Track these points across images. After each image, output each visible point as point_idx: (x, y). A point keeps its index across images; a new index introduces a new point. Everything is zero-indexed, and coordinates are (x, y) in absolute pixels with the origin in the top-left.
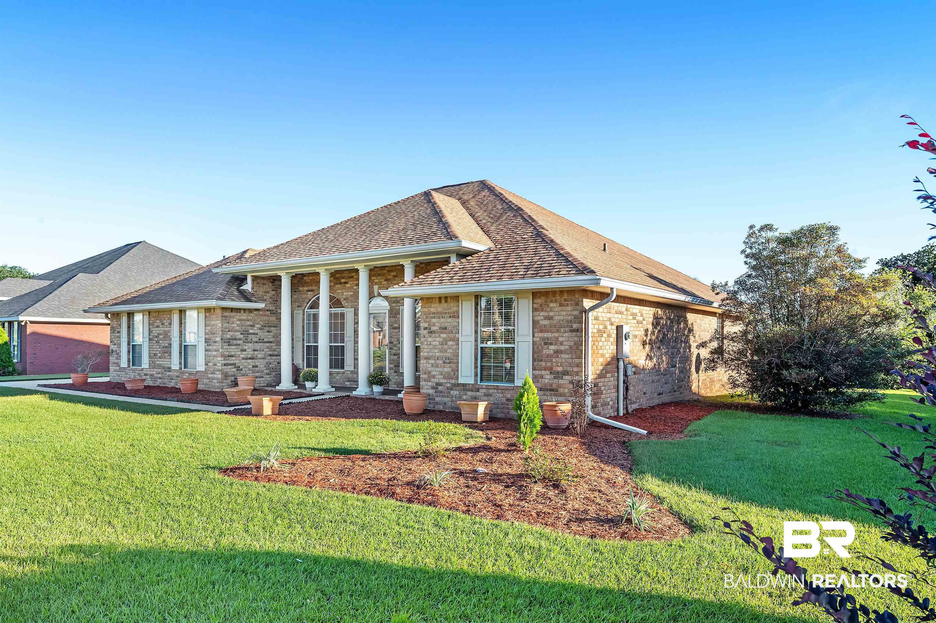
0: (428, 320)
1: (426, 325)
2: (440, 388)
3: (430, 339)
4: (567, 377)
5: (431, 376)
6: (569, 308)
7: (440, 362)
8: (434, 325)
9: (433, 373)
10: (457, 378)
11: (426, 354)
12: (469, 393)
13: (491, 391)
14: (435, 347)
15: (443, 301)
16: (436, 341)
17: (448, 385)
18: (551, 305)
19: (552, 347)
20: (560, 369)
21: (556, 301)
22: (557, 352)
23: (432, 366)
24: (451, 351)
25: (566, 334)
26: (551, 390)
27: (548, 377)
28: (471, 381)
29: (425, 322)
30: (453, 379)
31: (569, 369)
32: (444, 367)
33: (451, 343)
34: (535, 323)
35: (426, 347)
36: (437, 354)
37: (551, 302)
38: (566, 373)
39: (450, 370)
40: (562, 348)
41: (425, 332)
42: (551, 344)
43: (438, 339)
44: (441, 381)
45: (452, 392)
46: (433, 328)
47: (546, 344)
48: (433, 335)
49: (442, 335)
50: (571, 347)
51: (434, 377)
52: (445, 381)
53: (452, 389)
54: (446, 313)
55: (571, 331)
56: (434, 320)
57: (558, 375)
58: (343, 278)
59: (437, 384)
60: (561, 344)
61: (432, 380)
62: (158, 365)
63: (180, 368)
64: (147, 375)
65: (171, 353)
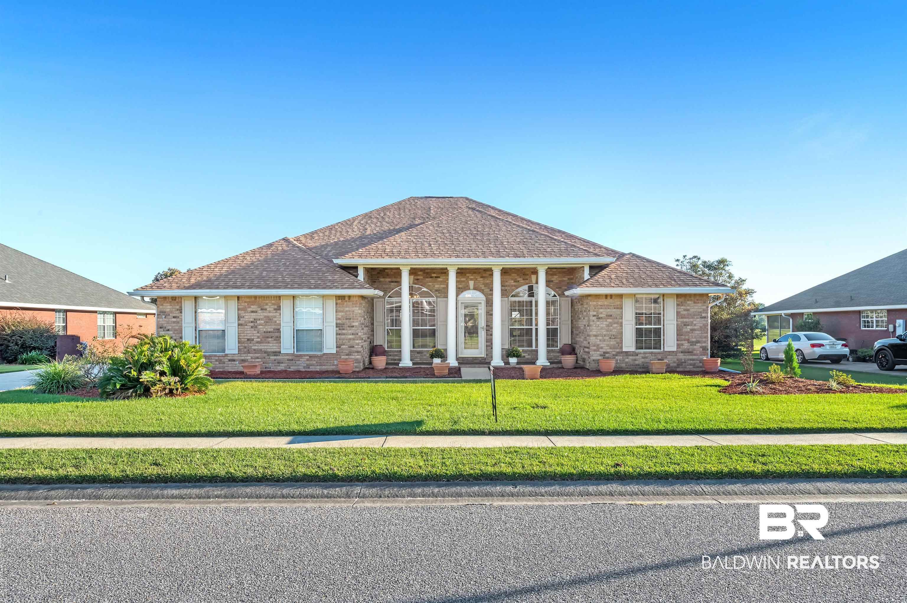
0: (596, 310)
1: (595, 313)
2: (607, 355)
3: (598, 323)
4: (698, 344)
5: (599, 347)
6: (700, 305)
7: (607, 338)
8: (601, 313)
9: (602, 345)
10: (622, 348)
11: (594, 333)
12: (631, 357)
13: (647, 355)
14: (602, 328)
15: (609, 297)
16: (603, 324)
17: (614, 353)
18: (688, 302)
19: (689, 327)
20: (694, 340)
21: (691, 300)
22: (692, 330)
23: (600, 341)
24: (616, 330)
25: (698, 320)
26: (688, 352)
27: (687, 345)
28: (633, 349)
29: (594, 311)
30: (617, 348)
31: (700, 340)
32: (610, 341)
33: (615, 325)
34: (678, 313)
35: (595, 328)
36: (604, 333)
37: (688, 300)
38: (698, 342)
39: (615, 343)
40: (696, 327)
41: (594, 318)
42: (688, 325)
43: (605, 323)
44: (608, 350)
45: (617, 357)
46: (600, 316)
47: (685, 325)
48: (601, 320)
49: (608, 320)
50: (701, 327)
51: (602, 348)
52: (611, 350)
53: (617, 355)
54: (611, 306)
55: (701, 318)
56: (601, 310)
57: (693, 343)
59: (604, 353)
60: (695, 325)
61: (600, 350)
62: (255, 350)
63: (294, 352)
64: (234, 360)
65: (280, 337)
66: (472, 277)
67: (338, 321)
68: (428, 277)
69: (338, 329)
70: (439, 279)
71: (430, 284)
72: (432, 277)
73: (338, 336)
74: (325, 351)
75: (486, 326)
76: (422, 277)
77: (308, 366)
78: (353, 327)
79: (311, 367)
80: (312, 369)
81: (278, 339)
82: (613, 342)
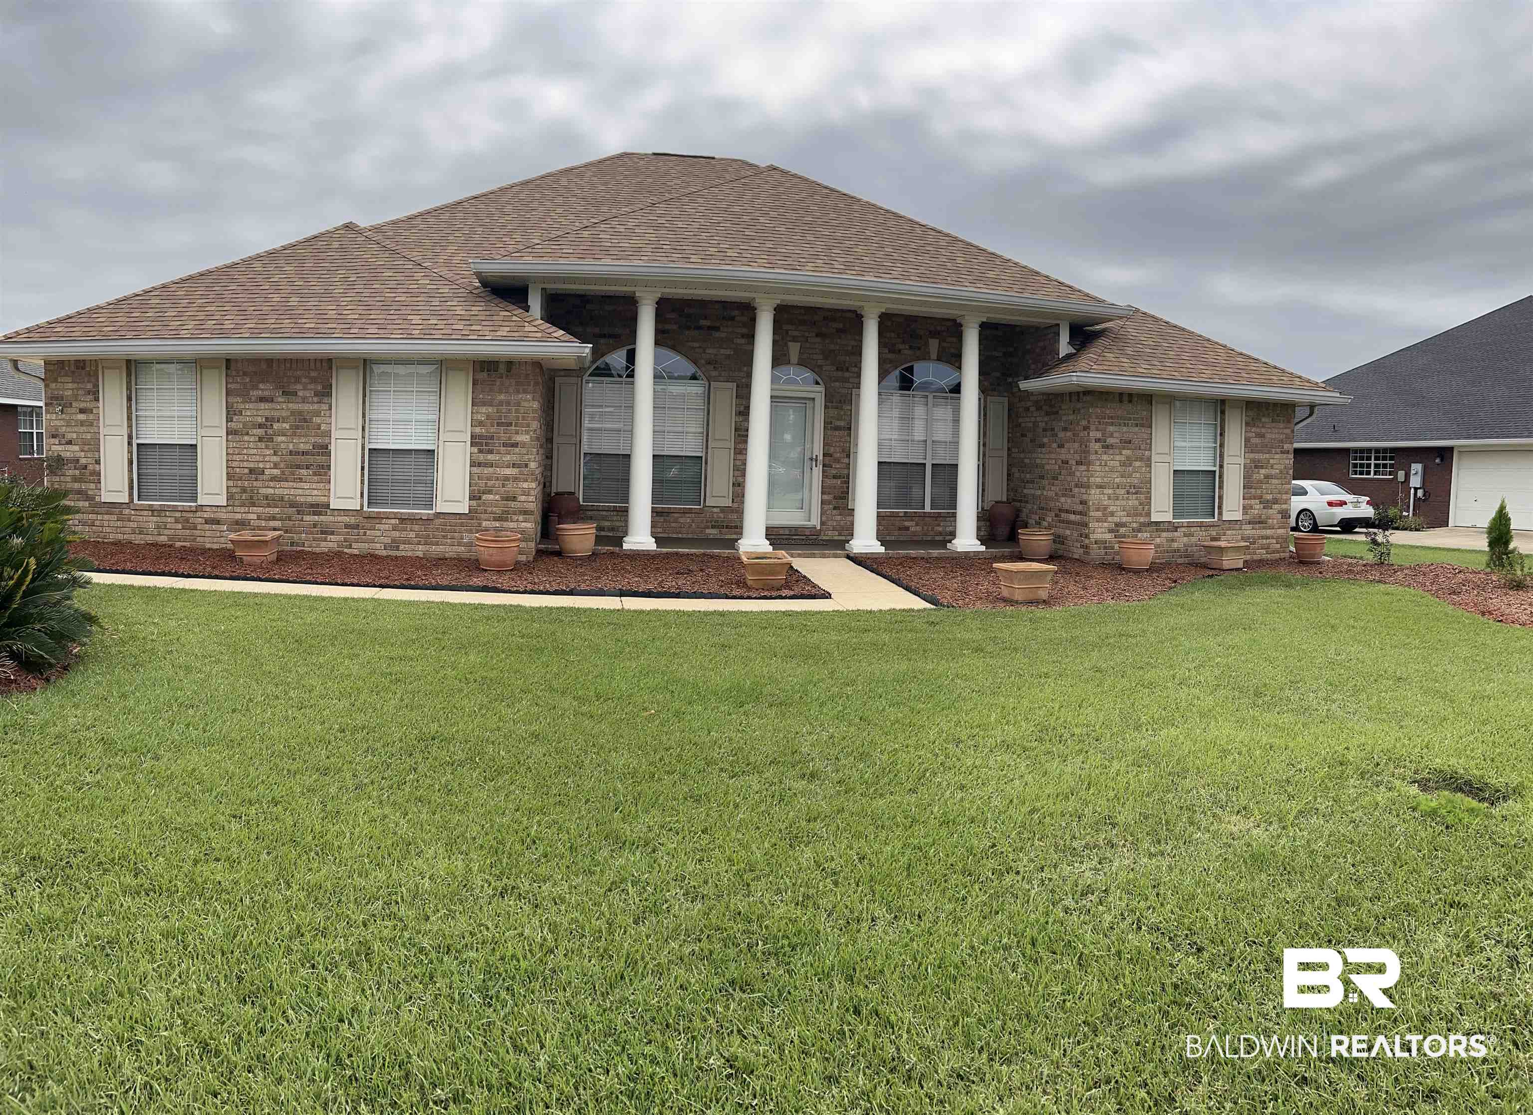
0: (1101, 427)
1: (1099, 435)
2: (1122, 530)
3: (1105, 457)
5: (1106, 513)
6: (1282, 425)
7: (1122, 492)
8: (1111, 436)
9: (1111, 508)
10: (1149, 514)
11: (1098, 480)
12: (1164, 534)
13: (1192, 529)
14: (1112, 470)
16: (1115, 461)
17: (1135, 525)
18: (1263, 420)
19: (1263, 471)
20: (1269, 497)
21: (1268, 415)
22: (1267, 477)
23: (1109, 498)
24: (1138, 475)
25: (1277, 456)
26: (1260, 523)
27: (1258, 507)
28: (1168, 517)
29: (1097, 430)
30: (1141, 515)
32: (1128, 499)
33: (1138, 464)
34: (1247, 440)
35: (1098, 468)
36: (1117, 480)
37: (1264, 416)
39: (1136, 503)
40: (1273, 472)
41: (1097, 446)
42: (1262, 467)
43: (1118, 458)
44: (1124, 520)
45: (1140, 535)
46: (1110, 441)
47: (1256, 467)
48: (1111, 451)
49: (1124, 452)
50: (1281, 472)
51: (1112, 514)
52: (1129, 519)
53: (1139, 531)
54: (1130, 419)
55: (1282, 452)
56: (1111, 429)
57: (1267, 504)
58: (706, 318)
59: (1117, 525)
60: (1272, 467)
61: (1110, 519)
62: (266, 497)
63: (362, 506)
64: (218, 522)
65: (329, 467)
66: (796, 333)
67: (478, 430)
68: (689, 328)
69: (475, 450)
70: (717, 334)
71: (696, 345)
72: (699, 328)
73: (475, 470)
74: (441, 507)
75: (824, 455)
76: (675, 327)
77: (395, 544)
78: (515, 445)
79: (402, 547)
80: (405, 551)
81: (323, 470)
82: (1133, 502)
